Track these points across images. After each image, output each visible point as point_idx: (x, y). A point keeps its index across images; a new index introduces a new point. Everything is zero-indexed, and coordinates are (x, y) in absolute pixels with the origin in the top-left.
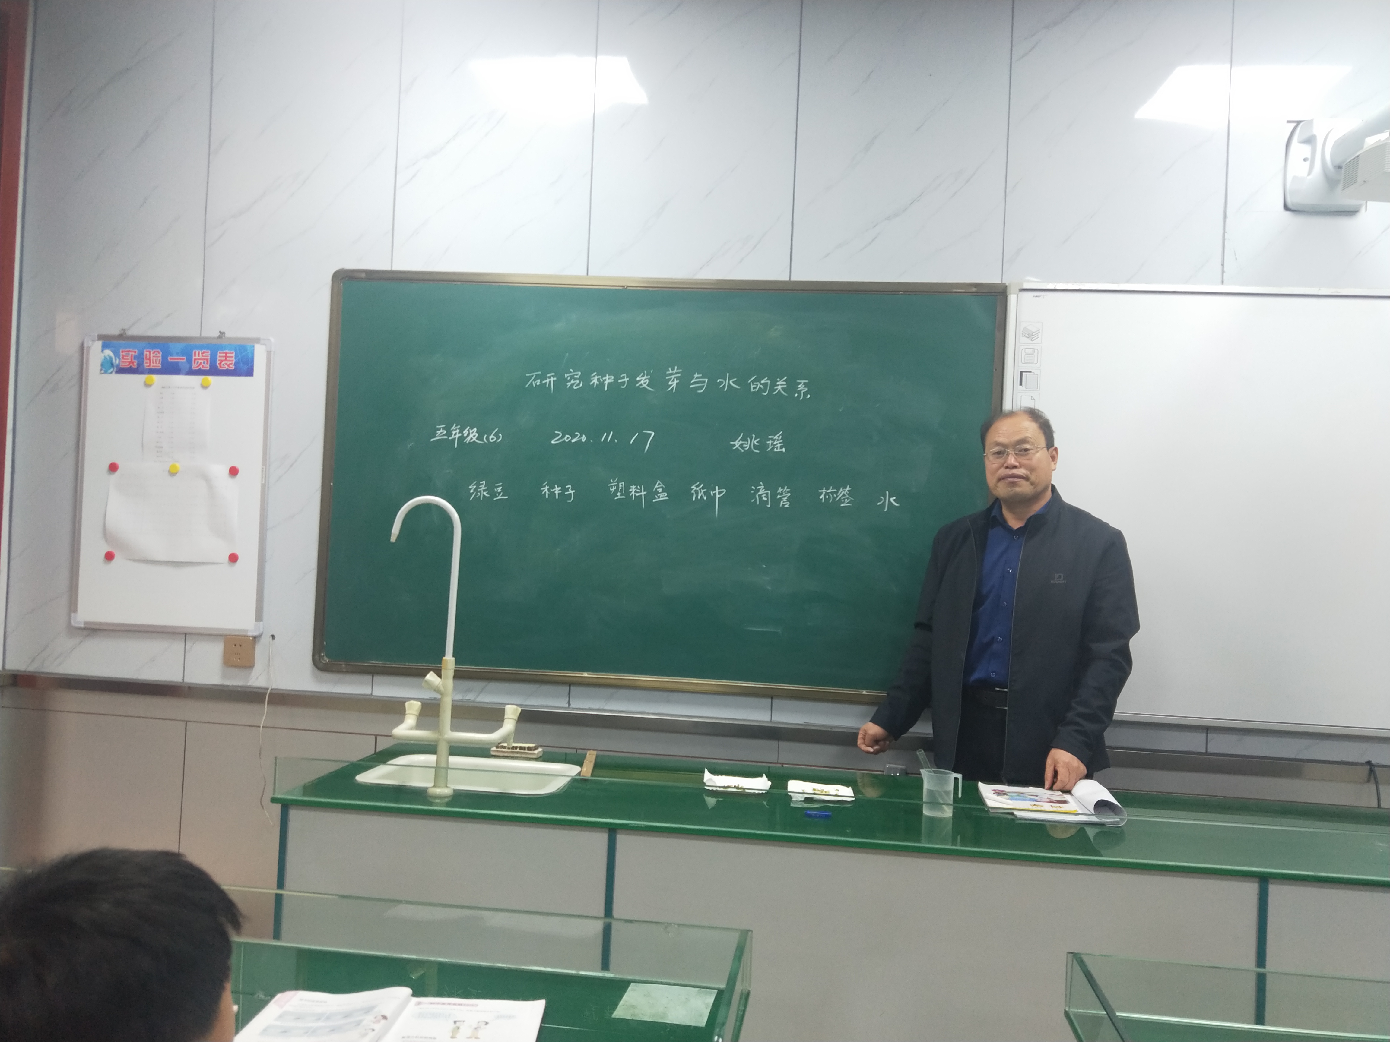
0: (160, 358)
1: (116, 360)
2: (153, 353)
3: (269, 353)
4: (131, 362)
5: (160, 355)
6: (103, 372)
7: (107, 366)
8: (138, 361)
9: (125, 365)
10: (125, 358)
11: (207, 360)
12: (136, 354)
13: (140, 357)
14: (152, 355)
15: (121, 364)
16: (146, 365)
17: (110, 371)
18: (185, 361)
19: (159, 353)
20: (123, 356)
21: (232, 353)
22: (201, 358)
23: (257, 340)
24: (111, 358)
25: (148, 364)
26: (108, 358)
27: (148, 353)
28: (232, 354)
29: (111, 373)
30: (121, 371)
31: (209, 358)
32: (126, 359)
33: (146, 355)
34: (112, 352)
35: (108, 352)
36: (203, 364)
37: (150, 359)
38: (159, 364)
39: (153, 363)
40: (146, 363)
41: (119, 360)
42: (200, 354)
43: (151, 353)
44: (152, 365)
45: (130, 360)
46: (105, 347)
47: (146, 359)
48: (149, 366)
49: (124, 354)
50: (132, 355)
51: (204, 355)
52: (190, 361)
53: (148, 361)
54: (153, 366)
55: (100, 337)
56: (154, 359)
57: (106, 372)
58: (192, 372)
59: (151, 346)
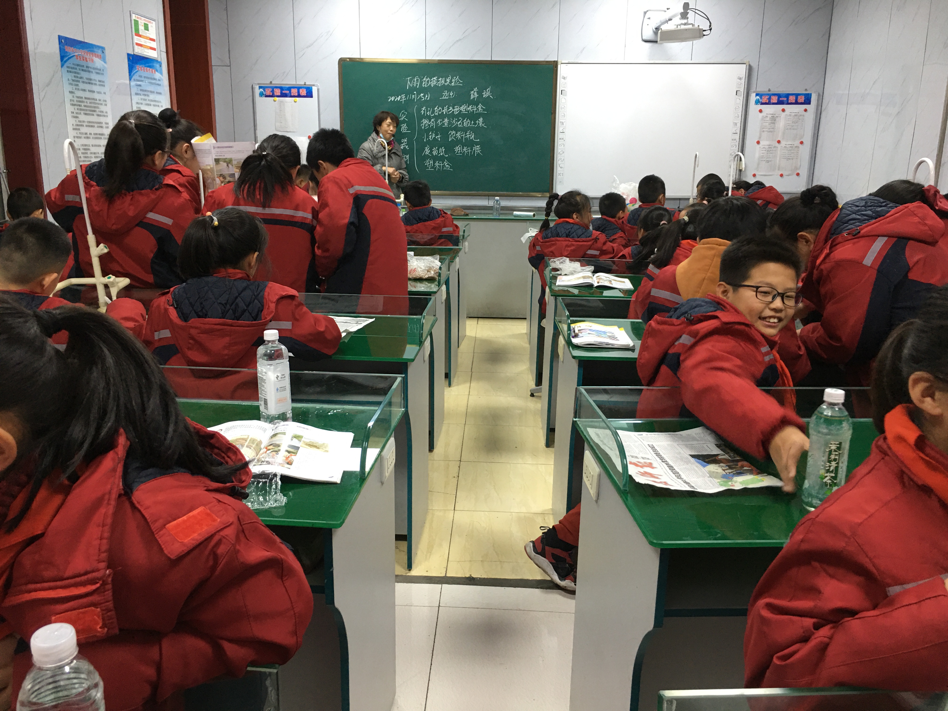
3: (317, 88)
7: (261, 95)
8: (272, 93)
9: (268, 94)
12: (271, 90)
13: (273, 91)
16: (275, 94)
19: (279, 90)
22: (294, 92)
23: (312, 85)
27: (275, 90)
28: (305, 90)
29: (263, 97)
30: (266, 96)
31: (297, 91)
32: (268, 92)
35: (261, 90)
36: (295, 94)
38: (280, 93)
41: (265, 92)
46: (260, 87)
47: (275, 92)
49: (266, 90)
51: (295, 90)
52: (290, 93)
55: (258, 84)
56: (278, 92)
57: (261, 97)
58: (291, 96)
59: (277, 87)
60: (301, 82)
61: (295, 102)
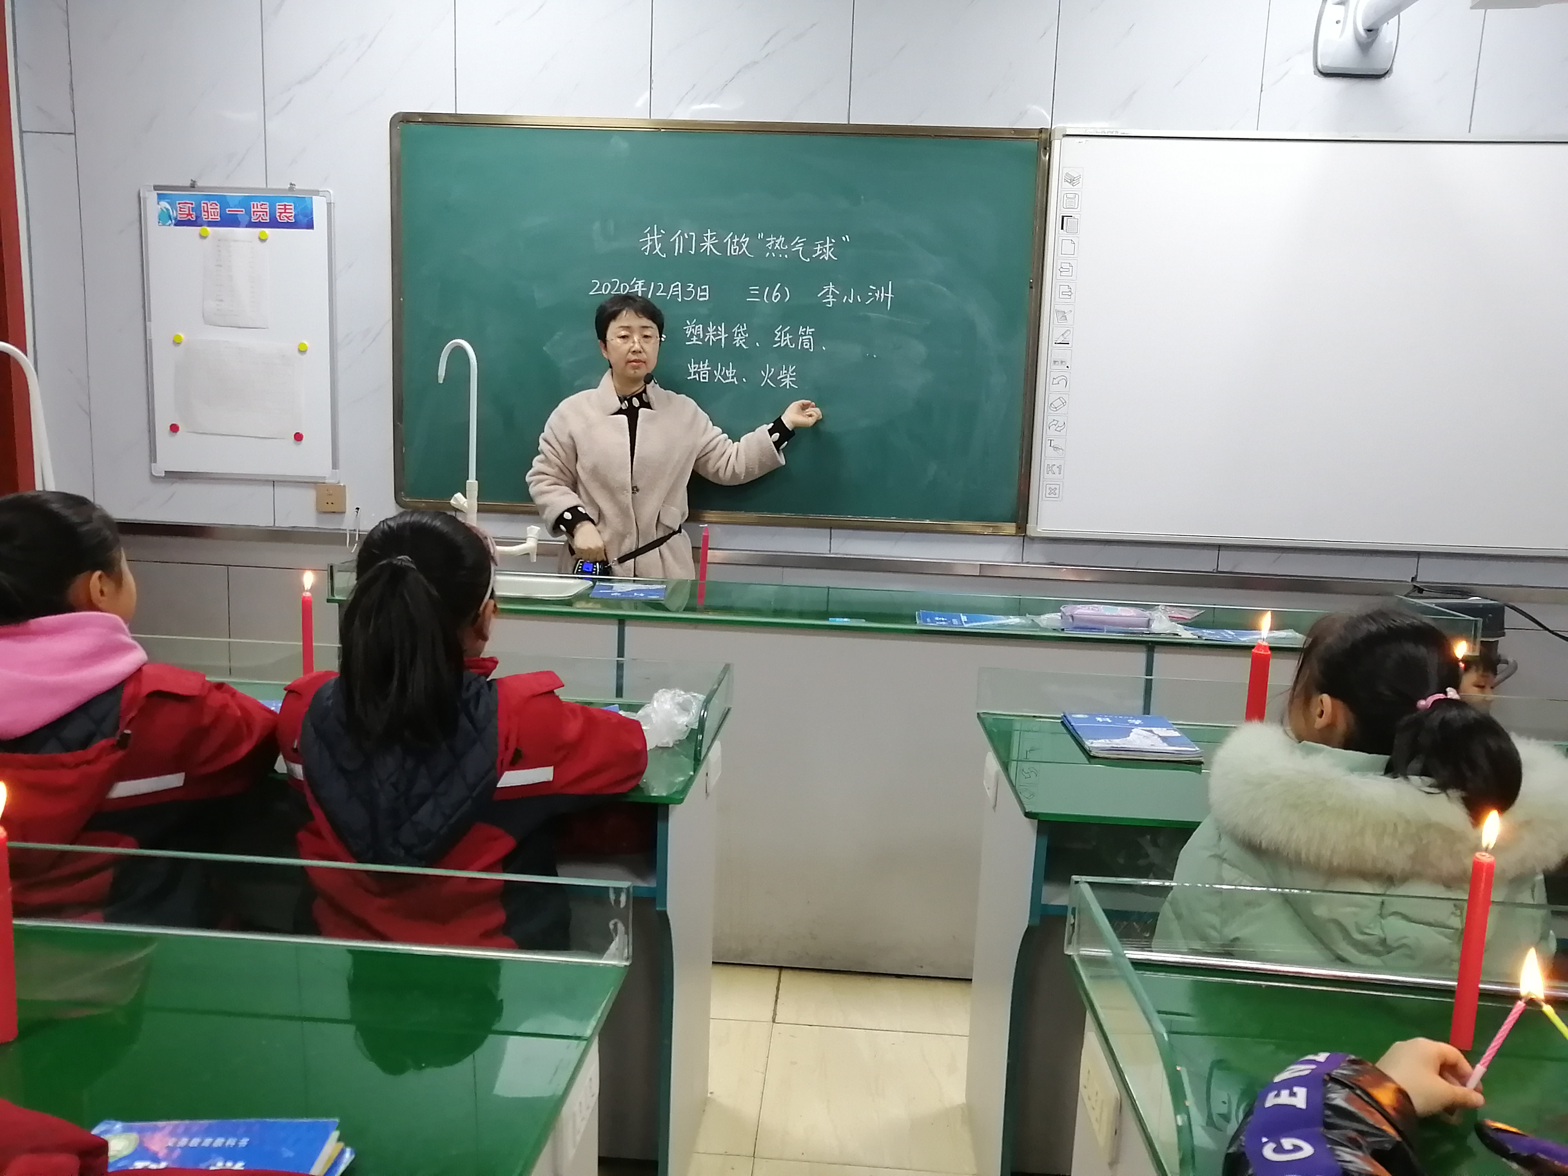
0: (218, 210)
1: (173, 212)
2: (211, 205)
3: (329, 204)
4: (189, 214)
5: (218, 207)
6: (160, 224)
7: (164, 218)
8: (196, 213)
9: (184, 218)
10: (182, 210)
11: (266, 212)
12: (193, 206)
13: (198, 209)
14: (209, 207)
15: (179, 216)
16: (204, 216)
17: (168, 224)
18: (244, 213)
19: (217, 205)
20: (180, 207)
21: (291, 205)
22: (260, 210)
23: (317, 193)
24: (167, 210)
25: (206, 217)
26: (165, 210)
27: (205, 205)
28: (291, 207)
29: (169, 225)
30: (179, 223)
31: (268, 210)
32: (185, 211)
33: (204, 206)
34: (168, 202)
35: (164, 204)
36: (262, 216)
37: (208, 212)
38: (217, 215)
39: (212, 215)
40: (205, 215)
41: (176, 211)
42: (259, 206)
43: (209, 204)
44: (210, 217)
45: (187, 212)
46: (160, 197)
47: (204, 211)
48: (208, 218)
49: (181, 205)
50: (189, 207)
51: (262, 207)
52: (248, 212)
53: (206, 214)
54: (212, 219)
55: (156, 188)
56: (213, 212)
57: (164, 225)
58: (251, 225)
59: (209, 198)
60: (279, 183)
61: (263, 241)
